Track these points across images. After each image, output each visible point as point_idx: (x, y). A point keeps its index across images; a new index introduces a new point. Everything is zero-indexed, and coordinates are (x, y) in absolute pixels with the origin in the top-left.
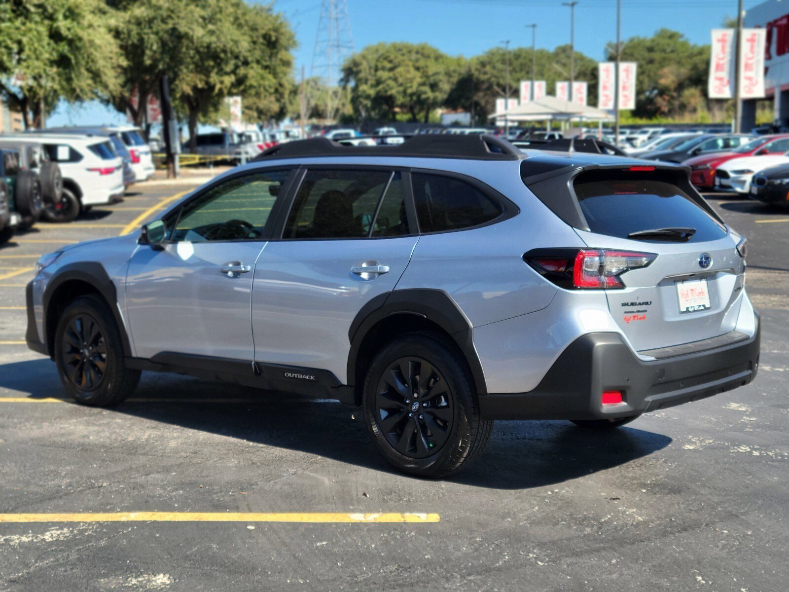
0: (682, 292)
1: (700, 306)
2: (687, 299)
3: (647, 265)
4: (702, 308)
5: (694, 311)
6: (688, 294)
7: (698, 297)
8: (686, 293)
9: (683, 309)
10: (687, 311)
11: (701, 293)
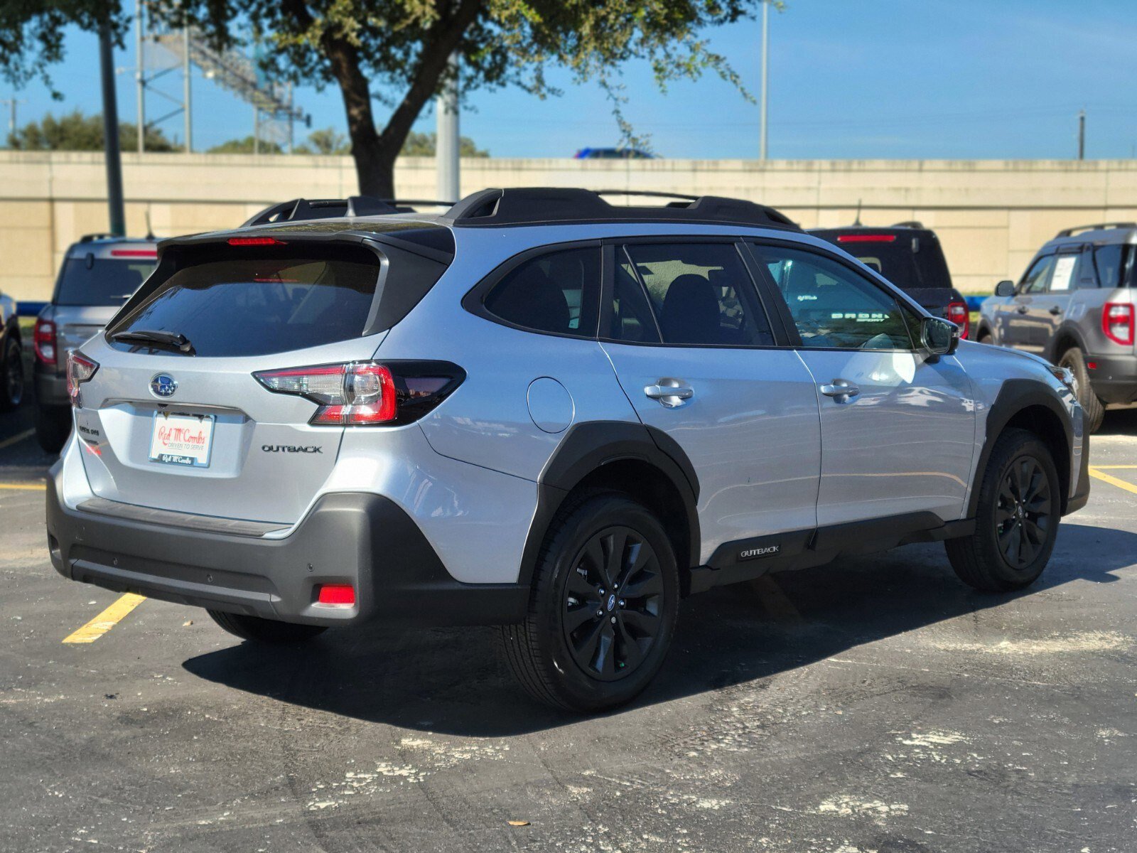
0: (162, 430)
1: (185, 458)
2: (166, 441)
3: (90, 379)
4: (188, 461)
5: (171, 462)
6: (169, 435)
7: (187, 443)
8: (167, 432)
9: (155, 455)
10: (160, 460)
11: (199, 439)
